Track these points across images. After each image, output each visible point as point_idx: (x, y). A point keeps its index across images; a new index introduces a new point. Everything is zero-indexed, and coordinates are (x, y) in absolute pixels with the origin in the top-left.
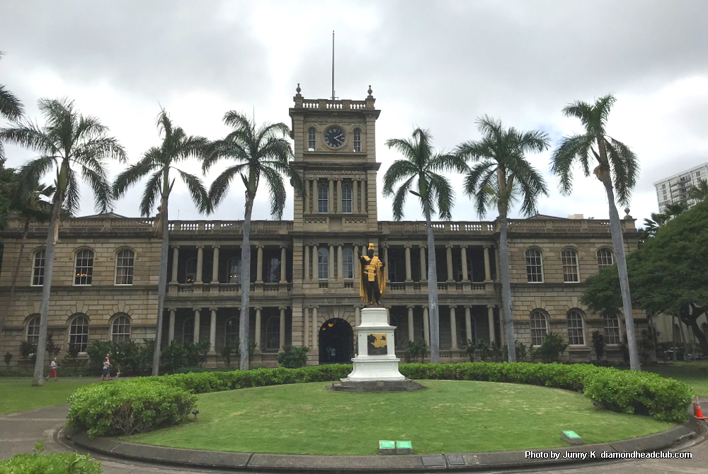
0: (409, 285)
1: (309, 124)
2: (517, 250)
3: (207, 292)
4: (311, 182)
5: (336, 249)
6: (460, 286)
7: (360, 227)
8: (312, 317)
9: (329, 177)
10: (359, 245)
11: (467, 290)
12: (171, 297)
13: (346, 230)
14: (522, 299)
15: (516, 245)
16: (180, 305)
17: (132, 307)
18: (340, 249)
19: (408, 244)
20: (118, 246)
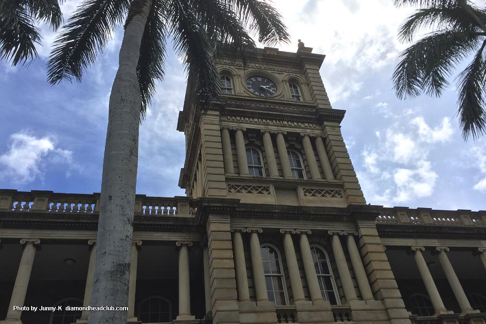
1: (220, 65)
4: (233, 133)
5: (296, 239)
7: (333, 204)
9: (262, 127)
10: (342, 234)
18: (305, 241)
19: (417, 244)
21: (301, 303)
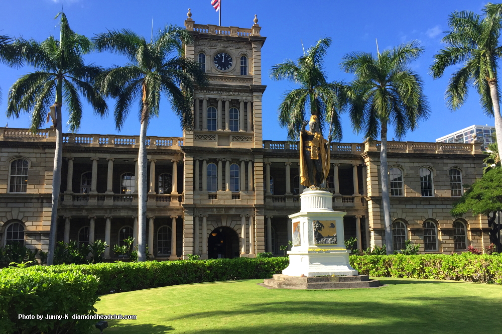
1: (199, 47)
3: (102, 202)
4: (201, 101)
5: (224, 163)
7: (246, 145)
8: (202, 225)
9: (217, 96)
10: (246, 160)
12: (66, 206)
13: (234, 147)
16: (74, 214)
17: (27, 214)
18: (227, 164)
20: (11, 155)
21: (220, 191)
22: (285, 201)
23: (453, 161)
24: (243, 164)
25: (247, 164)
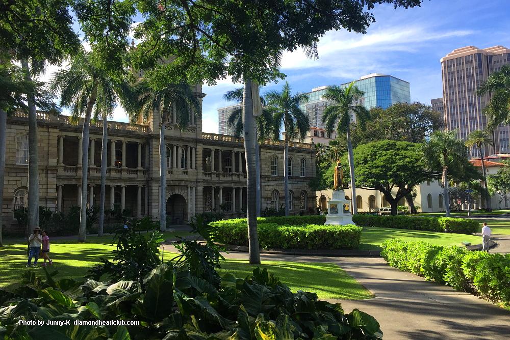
0: (214, 174)
2: (267, 156)
5: (177, 148)
6: (238, 176)
7: (191, 135)
10: (191, 147)
11: (242, 178)
12: (60, 176)
13: (184, 136)
14: (269, 184)
15: (268, 154)
16: (66, 182)
18: (180, 149)
19: (213, 148)
20: (19, 132)
21: (175, 169)
22: (211, 176)
23: (302, 154)
24: (189, 149)
25: (191, 149)
